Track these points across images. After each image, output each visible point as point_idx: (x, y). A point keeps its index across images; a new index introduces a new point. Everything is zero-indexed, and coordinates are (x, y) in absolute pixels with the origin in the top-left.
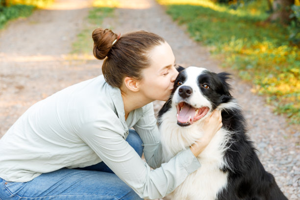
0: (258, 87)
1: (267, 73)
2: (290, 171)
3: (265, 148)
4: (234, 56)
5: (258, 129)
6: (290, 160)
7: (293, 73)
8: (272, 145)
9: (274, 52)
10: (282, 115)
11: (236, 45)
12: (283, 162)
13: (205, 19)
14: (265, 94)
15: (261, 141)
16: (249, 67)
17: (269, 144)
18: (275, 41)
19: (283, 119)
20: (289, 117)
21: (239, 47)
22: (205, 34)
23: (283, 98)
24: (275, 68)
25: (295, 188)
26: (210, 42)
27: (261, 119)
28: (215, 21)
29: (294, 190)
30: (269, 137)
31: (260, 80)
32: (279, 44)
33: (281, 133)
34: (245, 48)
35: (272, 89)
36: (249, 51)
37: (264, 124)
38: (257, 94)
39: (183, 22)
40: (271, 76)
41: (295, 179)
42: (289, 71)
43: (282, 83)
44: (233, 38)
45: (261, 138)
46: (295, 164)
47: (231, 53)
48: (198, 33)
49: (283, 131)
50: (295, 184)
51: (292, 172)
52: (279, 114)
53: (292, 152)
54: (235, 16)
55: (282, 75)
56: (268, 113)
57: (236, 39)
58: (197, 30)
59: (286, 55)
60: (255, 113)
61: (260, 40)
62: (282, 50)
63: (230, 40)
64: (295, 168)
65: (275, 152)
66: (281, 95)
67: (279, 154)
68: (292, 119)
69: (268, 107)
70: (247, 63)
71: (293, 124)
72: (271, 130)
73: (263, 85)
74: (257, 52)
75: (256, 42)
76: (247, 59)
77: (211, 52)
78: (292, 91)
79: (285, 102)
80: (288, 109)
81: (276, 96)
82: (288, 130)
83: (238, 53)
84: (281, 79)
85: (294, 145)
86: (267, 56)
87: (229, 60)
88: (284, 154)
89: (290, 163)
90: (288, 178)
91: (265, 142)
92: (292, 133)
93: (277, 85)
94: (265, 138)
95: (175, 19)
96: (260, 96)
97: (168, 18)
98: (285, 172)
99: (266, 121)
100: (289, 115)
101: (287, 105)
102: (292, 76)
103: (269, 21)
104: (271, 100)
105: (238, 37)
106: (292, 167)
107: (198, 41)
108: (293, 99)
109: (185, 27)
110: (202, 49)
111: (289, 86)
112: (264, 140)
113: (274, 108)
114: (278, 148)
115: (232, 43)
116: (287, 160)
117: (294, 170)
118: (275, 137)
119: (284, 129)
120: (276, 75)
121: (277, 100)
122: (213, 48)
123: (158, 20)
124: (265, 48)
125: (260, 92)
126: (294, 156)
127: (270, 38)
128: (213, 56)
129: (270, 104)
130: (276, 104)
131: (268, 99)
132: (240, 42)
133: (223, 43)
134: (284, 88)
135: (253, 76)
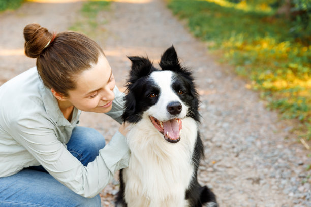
0: (253, 83)
1: (265, 69)
2: (274, 163)
3: (253, 143)
4: (232, 52)
5: (248, 124)
6: (276, 153)
7: (291, 69)
8: (260, 139)
9: (276, 49)
10: (275, 111)
11: (236, 40)
12: (269, 155)
13: (208, 14)
14: (259, 91)
15: (250, 136)
16: (247, 63)
17: (257, 139)
18: (278, 37)
19: (275, 115)
20: (282, 113)
21: (239, 44)
22: (206, 29)
23: (278, 94)
24: (274, 64)
25: (278, 180)
26: (209, 38)
27: (253, 114)
28: (219, 15)
29: (276, 182)
30: (258, 131)
31: (256, 76)
32: (282, 40)
33: (271, 129)
34: (245, 44)
35: (267, 85)
36: (249, 47)
37: (255, 119)
38: (252, 90)
39: (183, 17)
40: (269, 72)
41: (278, 171)
42: (288, 67)
43: (278, 78)
44: (233, 33)
45: (250, 133)
46: (281, 157)
47: (228, 49)
48: (198, 29)
49: (273, 127)
50: (278, 176)
51: (277, 164)
52: (272, 110)
53: (280, 146)
54: (241, 11)
55: (279, 71)
56: (261, 109)
57: (236, 35)
58: (198, 24)
59: (287, 52)
60: (247, 108)
61: (263, 35)
62: (284, 47)
63: (229, 38)
64: (280, 161)
65: (262, 145)
66: (276, 91)
67: (266, 148)
68: (284, 115)
69: (261, 103)
70: (245, 59)
71: (284, 119)
72: (261, 125)
73: (260, 81)
74: (257, 48)
75: (258, 38)
76: (246, 54)
77: (210, 48)
78: (287, 87)
79: (279, 97)
80: (280, 105)
81: (271, 91)
82: (279, 125)
83: (237, 48)
84: (279, 75)
85: (282, 139)
86: (266, 52)
87: (227, 55)
88: (272, 148)
89: (276, 156)
90: (272, 170)
91: (254, 137)
92: (282, 128)
93: (273, 81)
94: (254, 132)
95: (176, 14)
96: (255, 91)
97: (168, 13)
98: (270, 164)
99: (258, 117)
100: (280, 110)
101: (280, 101)
102: (289, 72)
104: (265, 96)
105: (238, 32)
106: (277, 161)
107: (197, 36)
108: (288, 95)
109: (185, 21)
110: (200, 44)
111: (287, 82)
112: (253, 134)
113: (267, 103)
114: (265, 142)
115: (232, 39)
116: (273, 153)
117: (279, 163)
118: (265, 131)
119: (275, 124)
120: (274, 72)
121: (271, 96)
122: (212, 43)
123: (158, 14)
124: (267, 45)
125: (256, 87)
126: (281, 150)
127: (273, 34)
128: (210, 52)
129: (264, 100)
130: (270, 99)
131: (262, 94)
132: (241, 37)
133: (222, 38)
134: (280, 84)
135: (249, 72)
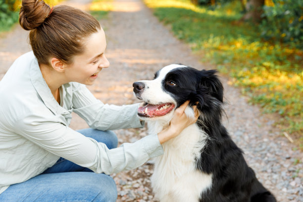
0: (234, 80)
1: (242, 67)
2: (264, 158)
3: (241, 136)
4: (212, 52)
5: (235, 118)
6: (264, 147)
7: (265, 66)
8: (248, 133)
9: (248, 48)
10: (256, 105)
11: (214, 42)
12: (258, 149)
13: (187, 20)
14: (240, 86)
15: (238, 130)
16: (226, 62)
17: (244, 133)
18: (249, 38)
19: (257, 109)
20: (263, 107)
21: (217, 44)
22: (187, 33)
23: (257, 89)
24: (249, 62)
25: (269, 174)
26: (191, 40)
27: (237, 109)
28: (196, 21)
29: (268, 176)
30: (245, 125)
31: (236, 73)
32: (252, 41)
33: (255, 123)
34: (222, 44)
35: (247, 81)
36: (226, 48)
37: (240, 114)
38: (233, 86)
39: (168, 22)
40: (245, 70)
41: (269, 166)
42: (261, 65)
43: (255, 75)
44: (212, 36)
45: (237, 127)
46: (269, 151)
47: (210, 49)
48: (181, 32)
49: (257, 120)
50: (269, 171)
51: (266, 158)
52: (253, 104)
53: (266, 140)
54: (214, 16)
55: (255, 69)
56: (244, 104)
57: (214, 37)
58: (181, 29)
59: (258, 51)
60: (232, 103)
61: (236, 37)
62: (255, 46)
63: (208, 38)
64: (268, 154)
65: (250, 139)
66: (255, 87)
67: (254, 142)
68: (265, 109)
69: (243, 98)
70: (224, 58)
71: (266, 113)
72: (246, 119)
73: (238, 78)
74: (232, 48)
75: (231, 39)
76: (224, 54)
77: (192, 49)
78: (264, 83)
79: (258, 93)
80: (260, 100)
81: (250, 87)
82: (262, 119)
83: (216, 49)
84: (254, 72)
85: (267, 133)
86: (241, 52)
87: (208, 55)
88: (259, 142)
89: (264, 150)
90: (263, 164)
91: (241, 131)
92: (265, 122)
93: (251, 78)
94: (241, 127)
95: (161, 20)
96: (236, 87)
97: (155, 20)
98: (260, 158)
99: (242, 111)
100: (262, 105)
101: (260, 96)
102: (264, 69)
103: (242, 20)
104: (246, 91)
105: (216, 35)
106: (266, 154)
107: (181, 39)
108: (265, 90)
109: (170, 26)
110: (185, 46)
111: (262, 78)
112: (240, 128)
113: (249, 99)
114: (253, 136)
115: (211, 41)
116: (261, 147)
117: (268, 157)
118: (250, 125)
119: (258, 117)
120: (250, 68)
121: (251, 91)
122: (194, 45)
123: (147, 21)
124: (240, 44)
125: (236, 84)
126: (268, 144)
127: (244, 35)
128: (194, 53)
129: (245, 95)
130: (251, 95)
131: (243, 90)
132: (218, 39)
133: (203, 40)
134: (257, 80)
135: (229, 70)
